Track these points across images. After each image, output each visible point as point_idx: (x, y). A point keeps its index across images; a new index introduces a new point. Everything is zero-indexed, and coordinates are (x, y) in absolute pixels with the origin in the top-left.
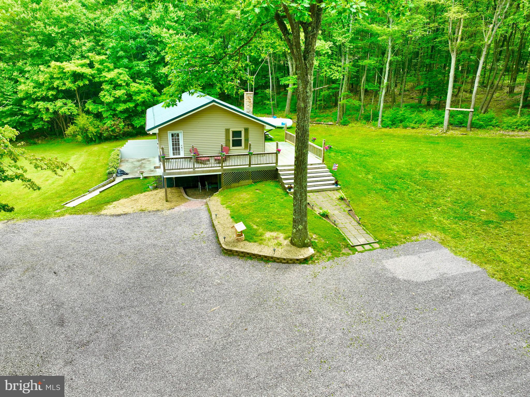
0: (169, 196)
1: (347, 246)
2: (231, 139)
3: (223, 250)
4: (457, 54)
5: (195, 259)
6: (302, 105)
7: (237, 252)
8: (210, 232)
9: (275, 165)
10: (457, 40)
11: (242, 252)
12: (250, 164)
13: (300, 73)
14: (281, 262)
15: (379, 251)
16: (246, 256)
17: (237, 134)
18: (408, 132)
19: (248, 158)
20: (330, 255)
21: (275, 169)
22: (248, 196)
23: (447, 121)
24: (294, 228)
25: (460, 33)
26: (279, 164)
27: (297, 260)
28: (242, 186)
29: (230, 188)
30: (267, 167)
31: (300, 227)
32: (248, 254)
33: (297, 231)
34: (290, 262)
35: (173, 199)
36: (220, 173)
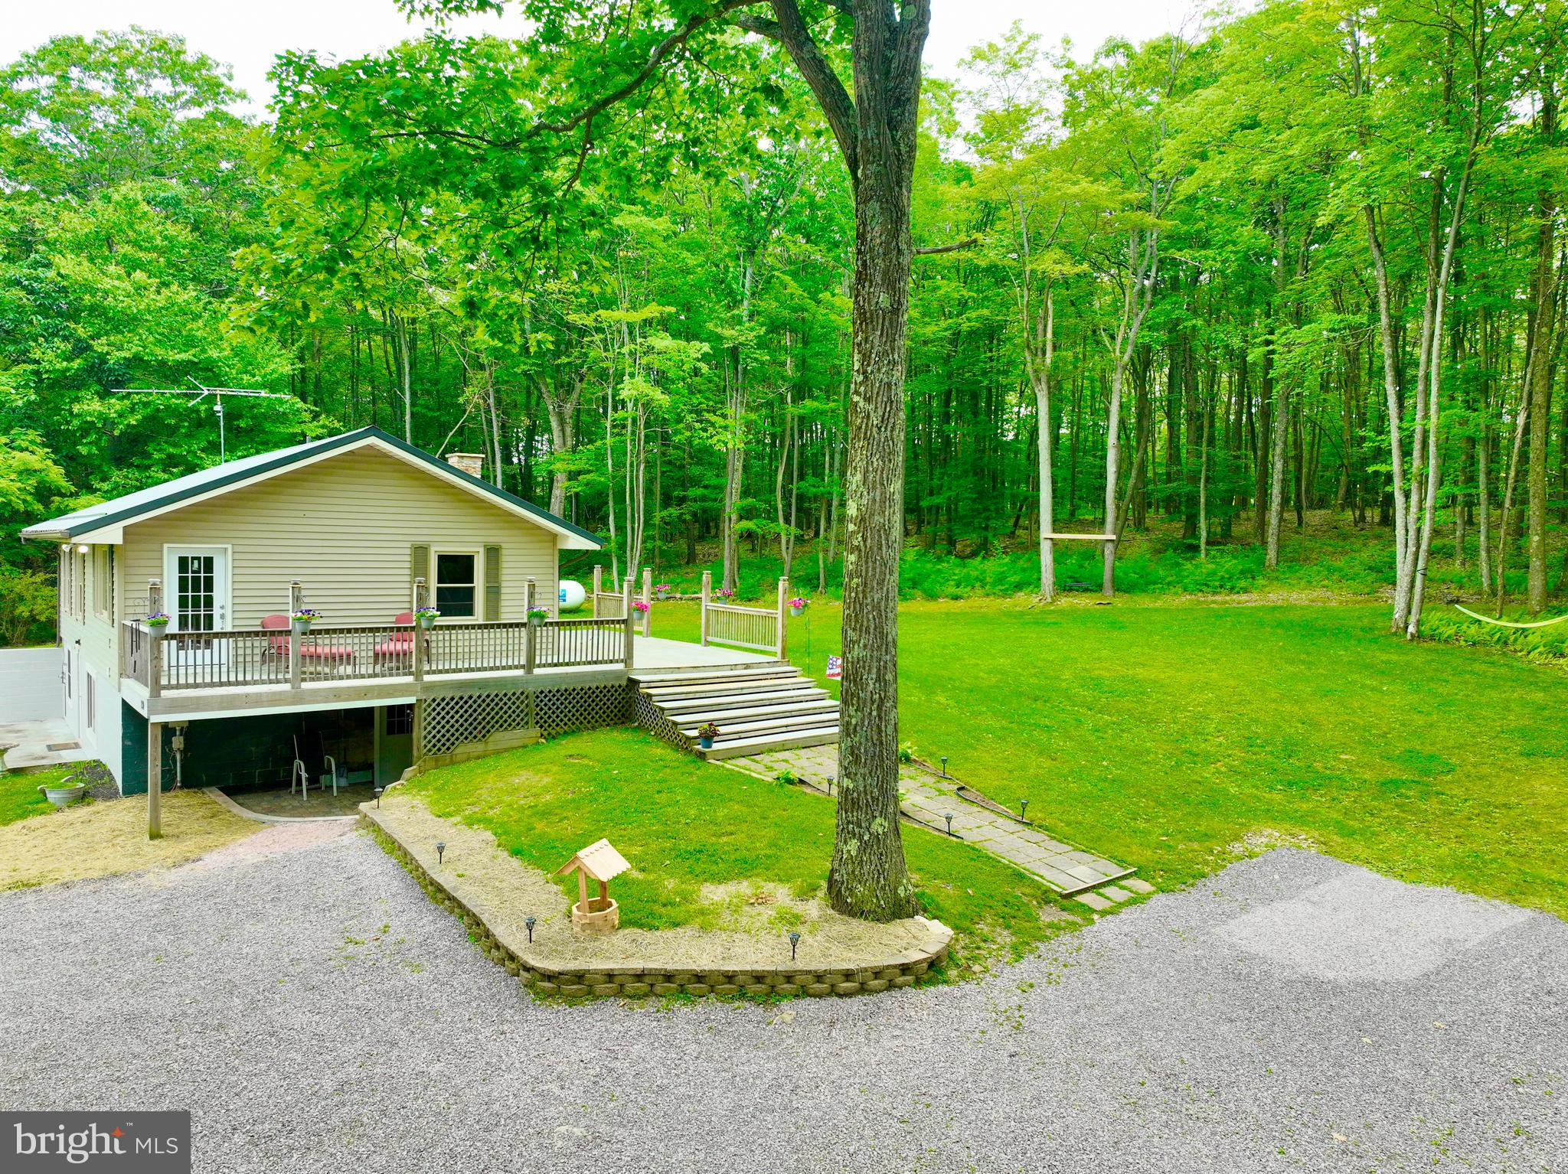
1: (1046, 897)
2: (434, 584)
3: (530, 985)
4: (1049, 388)
5: (394, 1044)
7: (610, 976)
8: (430, 923)
9: (621, 666)
10: (1044, 353)
11: (639, 976)
12: (530, 665)
14: (833, 992)
15: (1161, 899)
16: (658, 989)
17: (456, 568)
19: (524, 641)
20: (1005, 938)
21: (624, 683)
22: (546, 780)
23: (1050, 570)
24: (845, 832)
25: (1049, 335)
26: (638, 662)
27: (905, 969)
28: (498, 752)
29: (452, 763)
30: (595, 674)
31: (879, 825)
32: (669, 977)
33: (864, 847)
34: (874, 983)
35: (183, 828)
36: (412, 700)
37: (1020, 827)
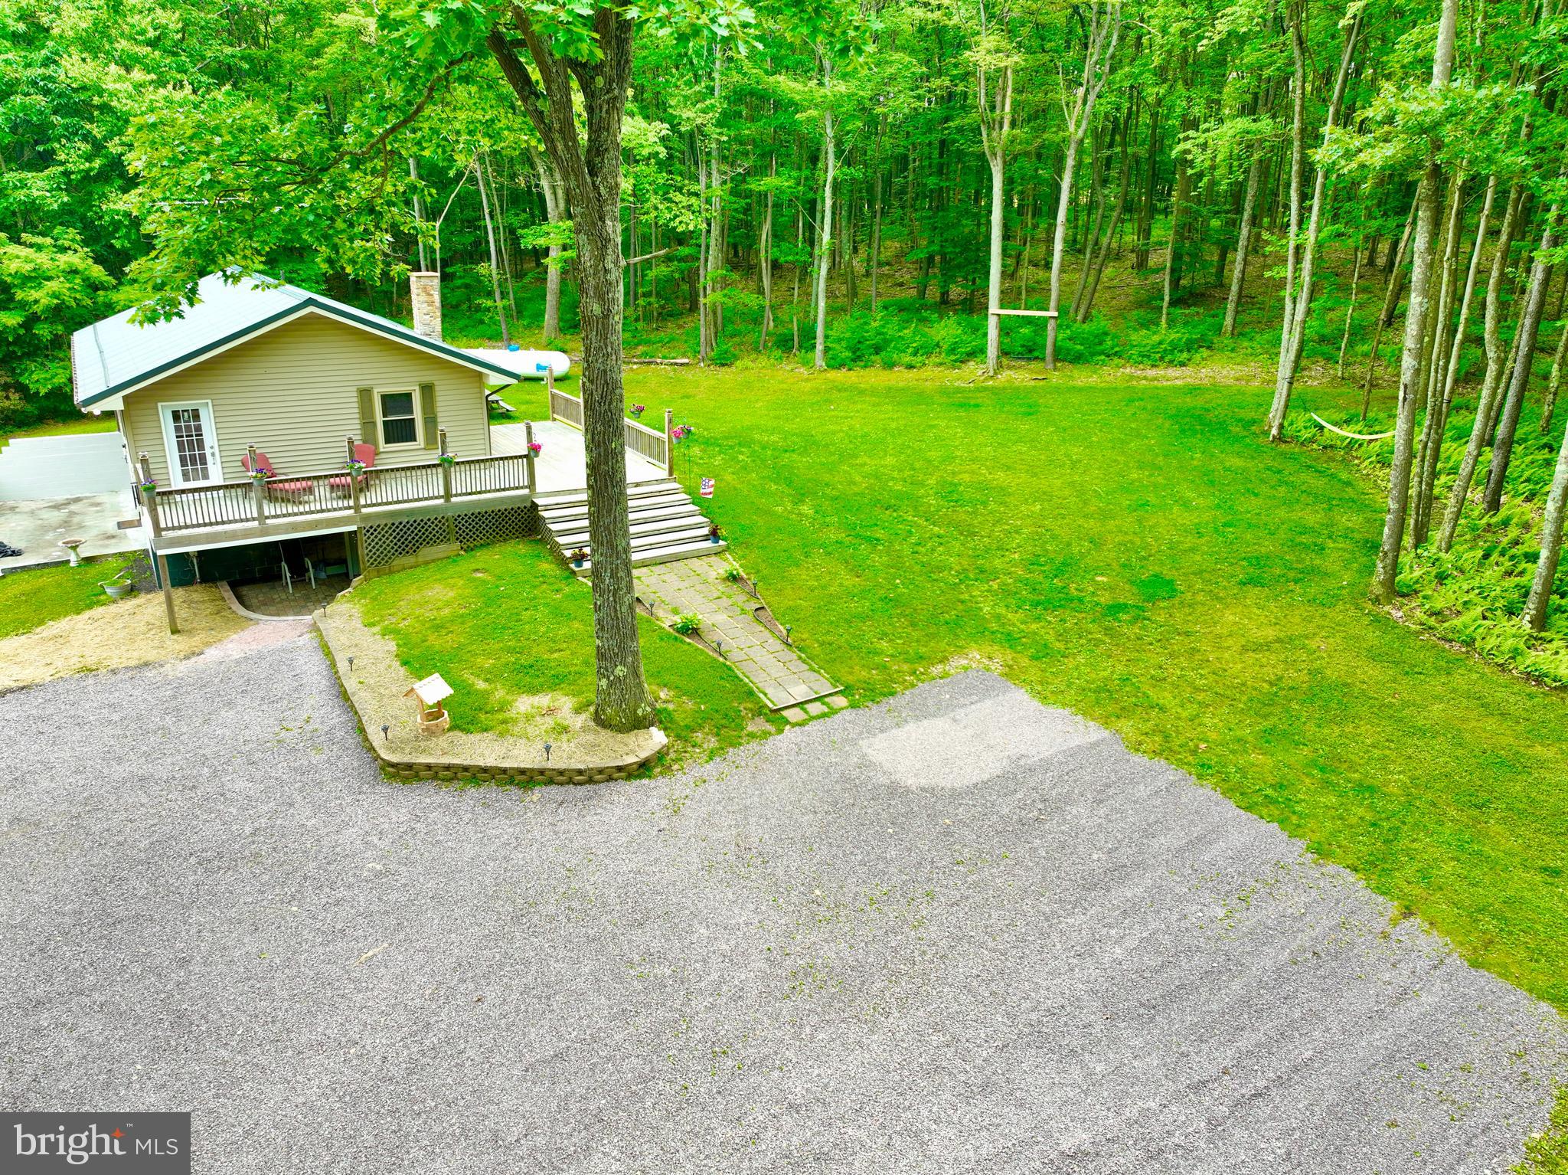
0: (182, 613)
1: (760, 711)
2: (379, 419)
3: (382, 769)
5: (291, 805)
6: (597, 309)
7: (429, 767)
8: (336, 717)
9: (526, 491)
10: (1001, 128)
11: (448, 768)
12: (448, 495)
13: (582, 214)
14: (570, 781)
15: (849, 715)
16: (459, 775)
17: (397, 402)
18: (899, 377)
19: (441, 476)
20: (713, 743)
21: (528, 504)
22: (452, 594)
23: (995, 344)
24: (601, 675)
25: (1008, 108)
26: (540, 487)
27: (620, 769)
28: (427, 563)
29: (391, 572)
30: (502, 499)
31: (620, 671)
32: (466, 769)
33: (611, 684)
34: (598, 777)
35: (195, 625)
36: (354, 528)
37: (783, 646)
